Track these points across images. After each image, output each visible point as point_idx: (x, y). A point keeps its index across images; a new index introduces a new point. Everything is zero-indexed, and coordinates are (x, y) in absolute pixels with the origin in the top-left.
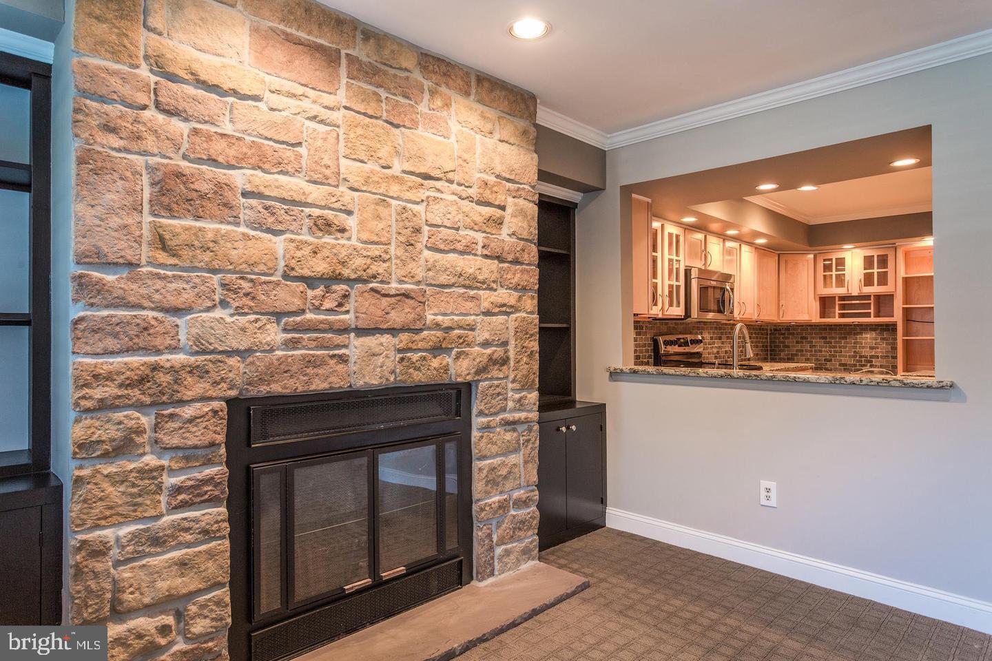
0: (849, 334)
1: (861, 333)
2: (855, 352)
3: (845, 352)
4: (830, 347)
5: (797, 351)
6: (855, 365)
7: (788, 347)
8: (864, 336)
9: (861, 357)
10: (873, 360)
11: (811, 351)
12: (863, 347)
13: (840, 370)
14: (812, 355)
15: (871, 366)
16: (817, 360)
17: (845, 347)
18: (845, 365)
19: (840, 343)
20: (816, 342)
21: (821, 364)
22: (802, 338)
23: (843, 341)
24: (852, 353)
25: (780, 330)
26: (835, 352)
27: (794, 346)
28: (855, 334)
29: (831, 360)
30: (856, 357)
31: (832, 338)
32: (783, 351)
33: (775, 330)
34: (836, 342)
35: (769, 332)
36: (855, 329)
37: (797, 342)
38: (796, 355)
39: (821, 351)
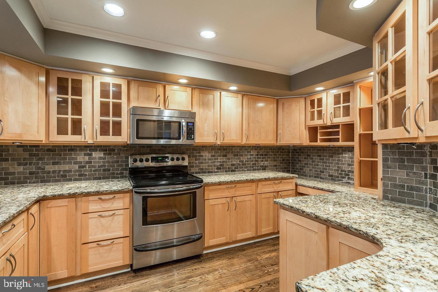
0: (335, 153)
1: (342, 153)
2: (338, 167)
3: (332, 167)
4: (323, 163)
5: (305, 164)
6: (338, 177)
7: (300, 161)
8: (344, 155)
9: (342, 171)
10: (350, 174)
11: (313, 164)
12: (343, 164)
13: (329, 179)
14: (313, 168)
15: (349, 178)
16: (316, 171)
17: (332, 163)
18: (331, 176)
19: (329, 160)
20: (315, 159)
21: (318, 174)
22: (308, 155)
23: (331, 159)
24: (336, 168)
25: (296, 150)
26: (326, 166)
27: (303, 161)
28: (338, 154)
29: (323, 172)
30: (338, 170)
31: (324, 156)
32: (298, 163)
33: (294, 150)
34: (327, 159)
35: (291, 151)
36: (338, 150)
37: (305, 158)
38: (305, 167)
39: (318, 165)
